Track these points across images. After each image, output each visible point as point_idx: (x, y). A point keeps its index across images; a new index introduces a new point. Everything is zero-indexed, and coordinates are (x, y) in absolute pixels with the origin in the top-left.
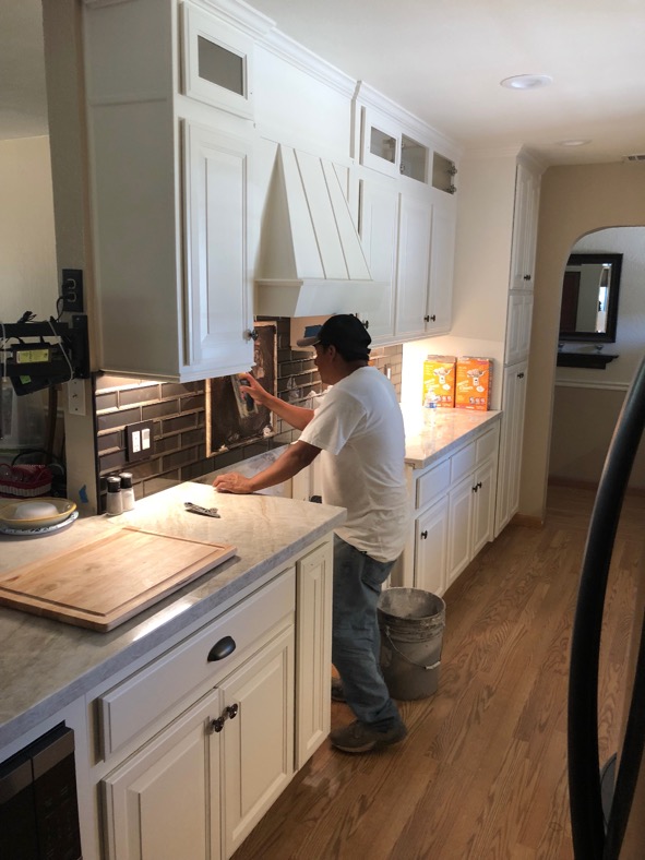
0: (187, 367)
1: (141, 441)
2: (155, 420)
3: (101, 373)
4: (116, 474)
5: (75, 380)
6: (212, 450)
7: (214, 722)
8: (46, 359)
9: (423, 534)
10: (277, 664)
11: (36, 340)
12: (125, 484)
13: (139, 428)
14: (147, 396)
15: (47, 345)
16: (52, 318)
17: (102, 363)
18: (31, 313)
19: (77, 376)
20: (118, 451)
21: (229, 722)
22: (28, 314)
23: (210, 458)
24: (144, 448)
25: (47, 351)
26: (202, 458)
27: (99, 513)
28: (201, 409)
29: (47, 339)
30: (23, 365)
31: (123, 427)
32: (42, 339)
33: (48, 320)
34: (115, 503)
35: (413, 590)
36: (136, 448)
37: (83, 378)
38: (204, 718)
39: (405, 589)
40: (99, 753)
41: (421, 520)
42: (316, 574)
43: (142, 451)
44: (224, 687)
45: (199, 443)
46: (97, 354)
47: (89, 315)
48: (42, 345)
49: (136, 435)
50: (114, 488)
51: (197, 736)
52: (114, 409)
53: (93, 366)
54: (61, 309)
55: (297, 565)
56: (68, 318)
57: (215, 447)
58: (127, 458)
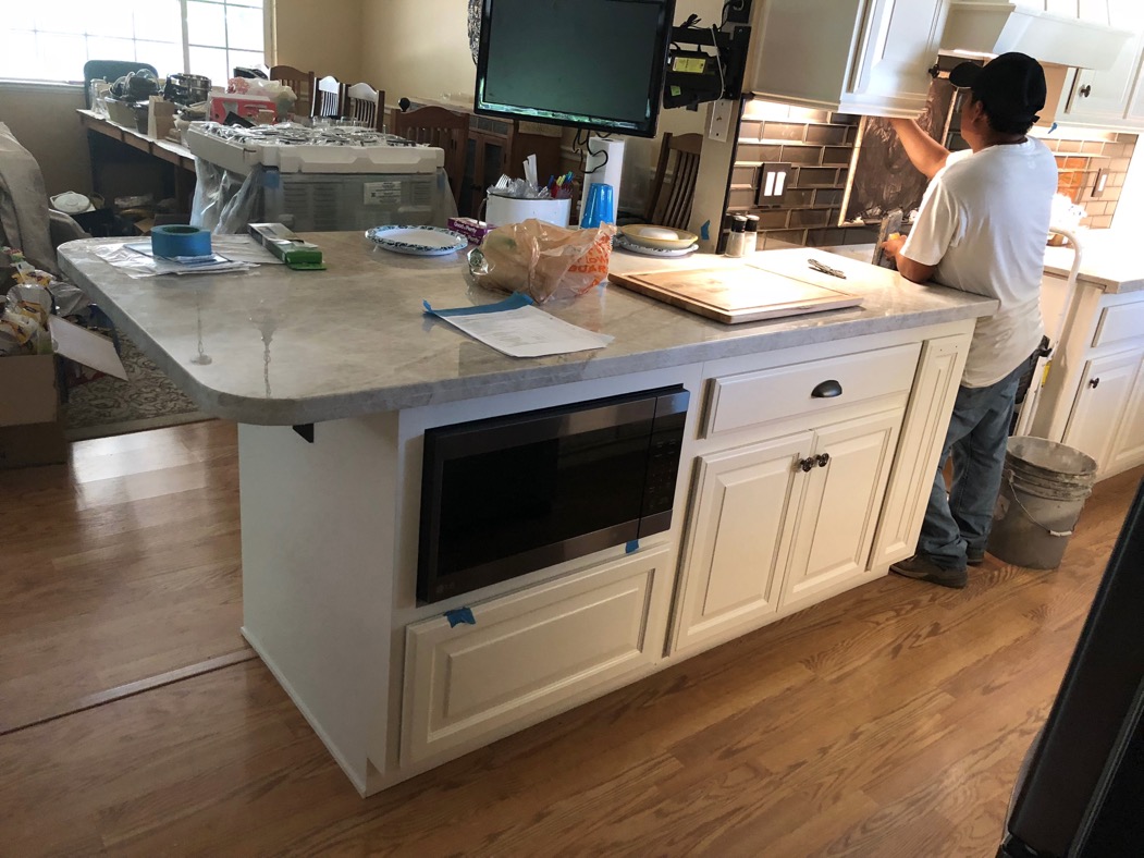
0: (849, 94)
1: (775, 184)
2: (794, 165)
3: (751, 96)
4: (743, 213)
5: (723, 100)
6: (846, 219)
7: (803, 462)
8: (700, 71)
9: (1092, 382)
10: (876, 441)
11: (693, 47)
12: (750, 227)
13: (776, 169)
14: (792, 134)
15: (705, 55)
16: (714, 25)
17: (755, 86)
18: (696, 16)
19: (726, 96)
20: (748, 190)
21: (816, 470)
22: (693, 17)
23: (842, 228)
24: (776, 194)
25: (703, 61)
26: (833, 225)
27: (717, 253)
28: (844, 166)
29: (704, 48)
30: (678, 73)
31: (759, 164)
32: (699, 48)
33: (711, 27)
34: (737, 243)
35: (1058, 445)
36: (768, 192)
37: (731, 99)
38: (795, 452)
39: (1047, 442)
40: (702, 431)
41: (1094, 364)
42: (943, 364)
43: (773, 196)
44: (821, 432)
45: (832, 205)
46: (752, 74)
47: (753, 26)
48: (699, 54)
49: (770, 176)
50: (739, 227)
51: (784, 466)
52: (755, 141)
53: (744, 89)
54: (726, 18)
55: (924, 344)
56: (730, 28)
57: (849, 217)
58: (756, 202)
